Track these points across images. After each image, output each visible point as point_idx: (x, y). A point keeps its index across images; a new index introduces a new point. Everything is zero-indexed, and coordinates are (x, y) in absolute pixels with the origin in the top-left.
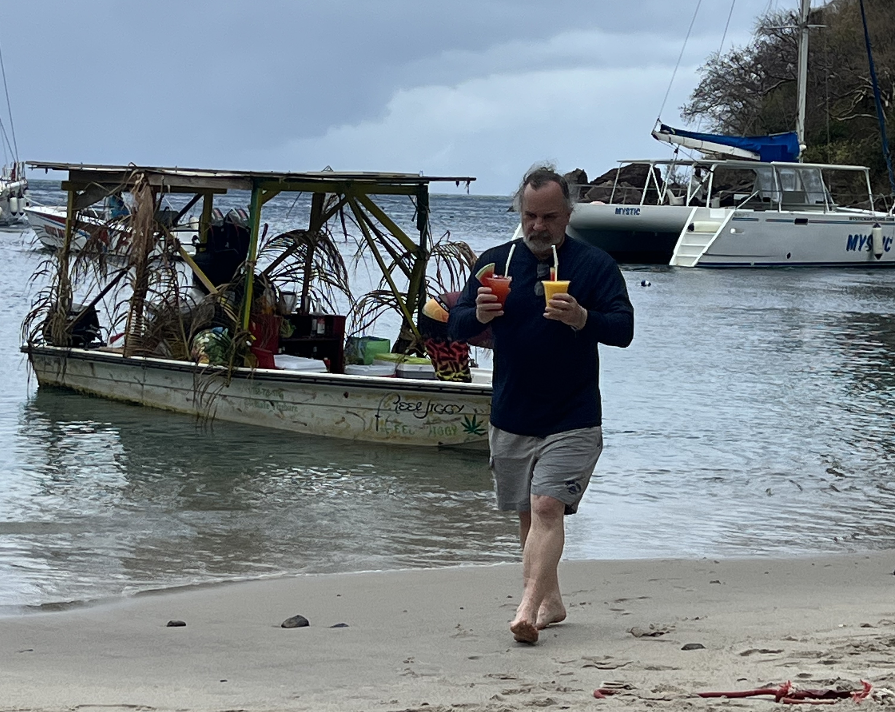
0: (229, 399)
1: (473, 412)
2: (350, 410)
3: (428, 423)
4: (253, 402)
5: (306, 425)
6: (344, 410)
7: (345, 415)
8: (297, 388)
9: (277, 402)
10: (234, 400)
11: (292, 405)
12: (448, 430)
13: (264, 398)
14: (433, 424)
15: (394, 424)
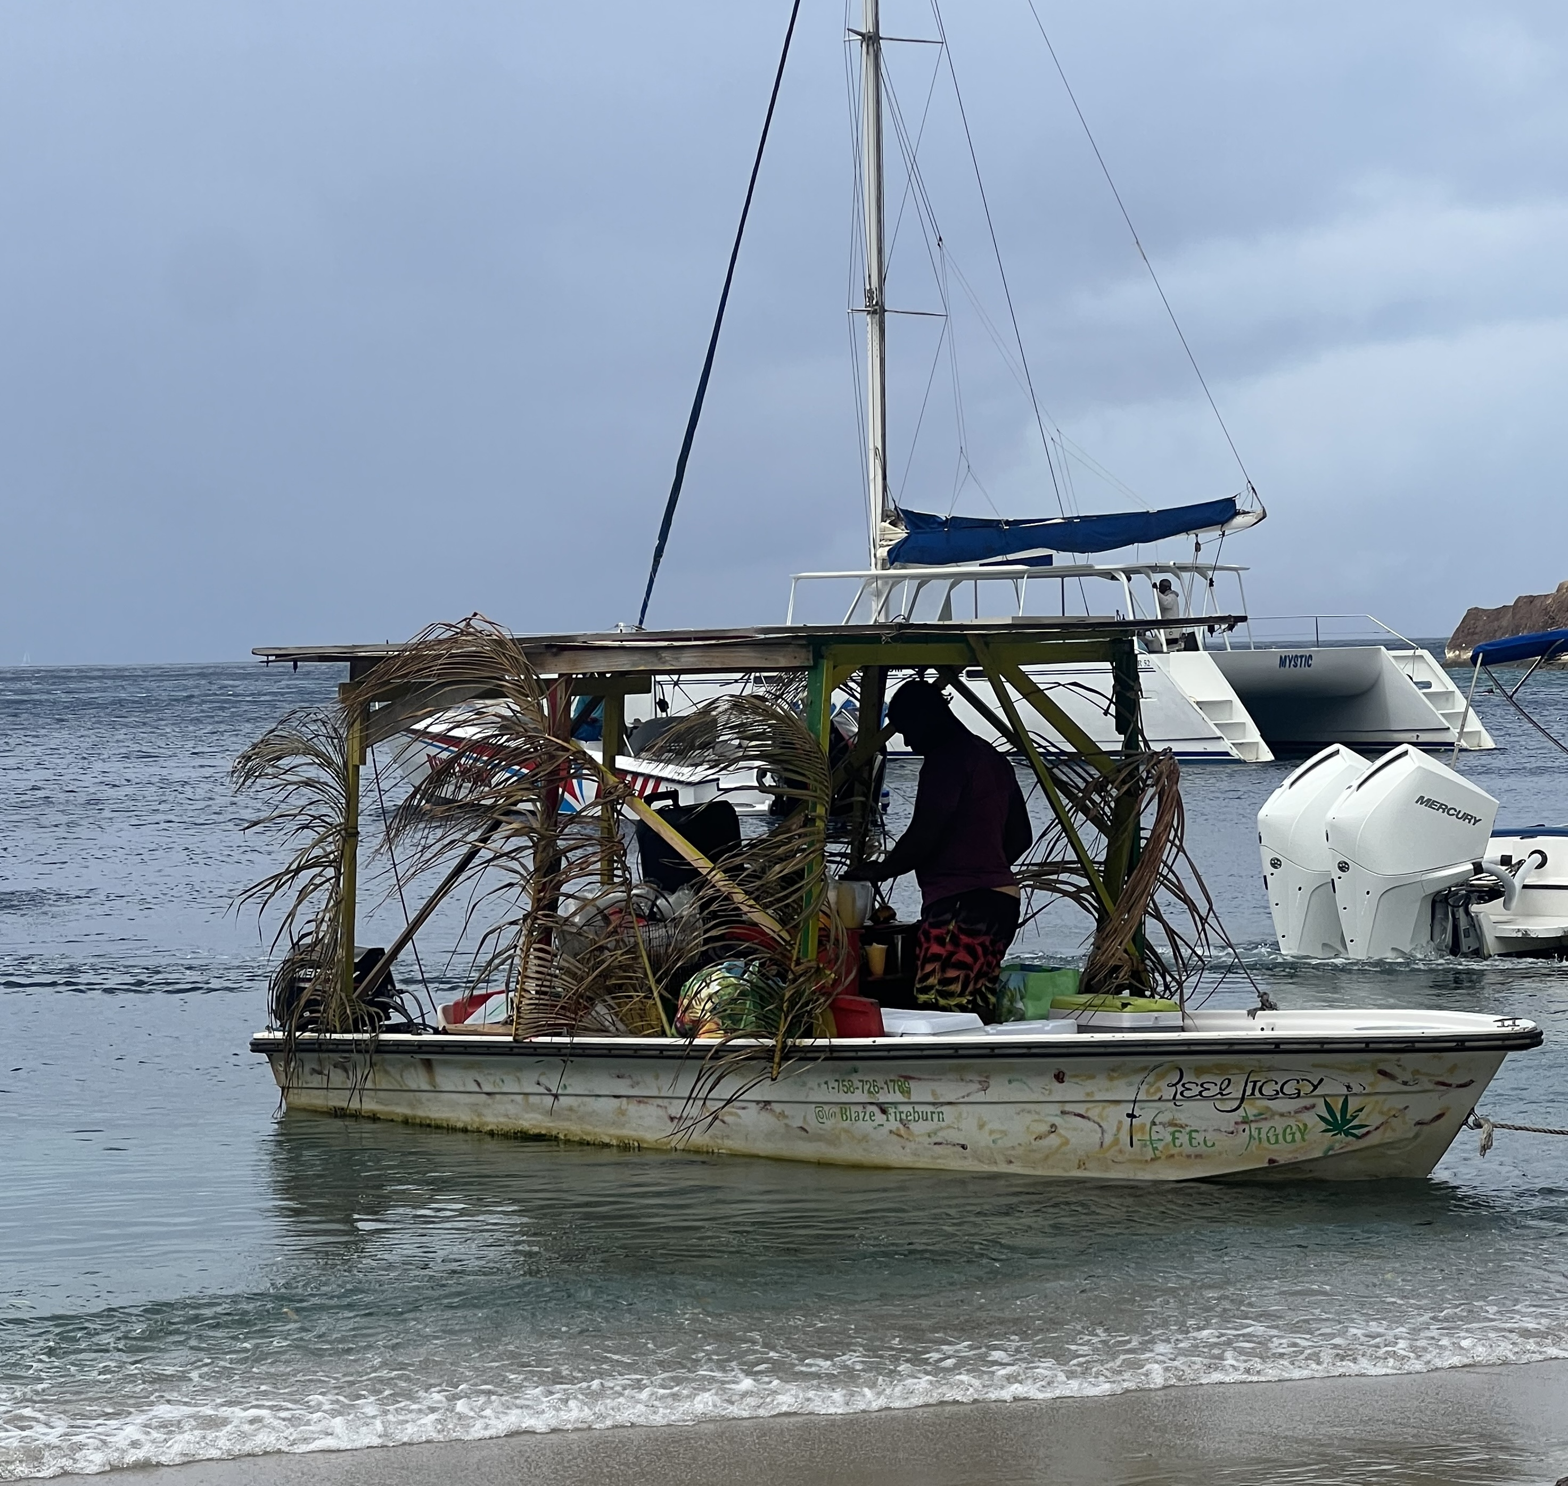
0: (777, 1108)
1: (1345, 1091)
2: (1068, 1108)
3: (1245, 1121)
4: (836, 1109)
5: (964, 1147)
6: (1056, 1109)
7: (1058, 1121)
8: (943, 1072)
9: (895, 1104)
10: (787, 1109)
11: (930, 1109)
12: (1288, 1130)
13: (865, 1098)
14: (1256, 1121)
15: (1172, 1129)
